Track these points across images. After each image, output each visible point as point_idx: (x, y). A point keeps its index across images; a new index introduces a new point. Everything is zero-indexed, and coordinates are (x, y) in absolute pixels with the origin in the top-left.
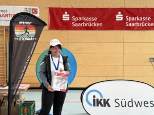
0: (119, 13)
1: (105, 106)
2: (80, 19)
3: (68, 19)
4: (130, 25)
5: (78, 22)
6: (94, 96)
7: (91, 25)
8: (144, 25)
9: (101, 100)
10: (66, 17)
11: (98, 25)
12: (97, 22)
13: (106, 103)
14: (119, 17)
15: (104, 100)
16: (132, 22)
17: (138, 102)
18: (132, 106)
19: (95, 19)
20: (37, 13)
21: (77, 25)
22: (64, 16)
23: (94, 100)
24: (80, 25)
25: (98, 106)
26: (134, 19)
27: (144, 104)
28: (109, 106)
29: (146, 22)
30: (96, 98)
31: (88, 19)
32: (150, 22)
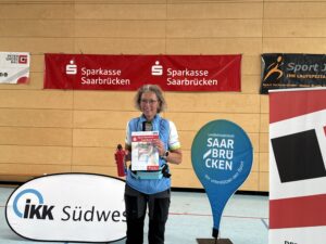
0: (157, 63)
1: (44, 218)
2: (94, 72)
3: (75, 72)
4: (174, 83)
5: (91, 77)
6: (29, 201)
7: (110, 82)
8: (197, 83)
9: (40, 207)
10: (71, 69)
11: (122, 82)
12: (120, 78)
13: (48, 213)
14: (157, 70)
15: (45, 207)
16: (177, 78)
17: (104, 213)
18: (92, 219)
19: (119, 72)
20: (26, 62)
21: (88, 82)
22: (68, 67)
23: (27, 207)
24: (94, 82)
25: (32, 217)
26: (180, 73)
27: (113, 216)
28: (51, 218)
29: (200, 78)
30: (31, 204)
31: (106, 73)
32: (207, 78)
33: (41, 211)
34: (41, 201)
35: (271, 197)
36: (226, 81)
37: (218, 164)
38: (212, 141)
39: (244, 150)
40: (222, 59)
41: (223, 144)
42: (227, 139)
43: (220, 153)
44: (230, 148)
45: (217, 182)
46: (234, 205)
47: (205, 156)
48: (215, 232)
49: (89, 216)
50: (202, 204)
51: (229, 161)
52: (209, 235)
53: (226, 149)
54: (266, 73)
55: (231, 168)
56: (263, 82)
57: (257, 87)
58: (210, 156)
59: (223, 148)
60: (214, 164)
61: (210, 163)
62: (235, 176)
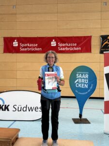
0: (54, 40)
2: (25, 45)
3: (17, 45)
4: (61, 49)
5: (24, 47)
7: (33, 49)
8: (72, 49)
9: (3, 105)
10: (15, 44)
11: (38, 49)
12: (37, 47)
14: (53, 44)
15: (6, 105)
16: (62, 47)
17: (31, 108)
18: (26, 111)
19: (36, 45)
21: (23, 50)
22: (14, 43)
24: (25, 49)
26: (64, 45)
27: (35, 109)
28: (8, 110)
29: (73, 47)
31: (31, 45)
32: (76, 47)
33: (4, 107)
34: (4, 103)
35: (105, 100)
36: (84, 48)
37: (81, 85)
38: (79, 75)
39: (93, 79)
40: (83, 38)
41: (84, 77)
42: (85, 74)
43: (82, 80)
44: (87, 79)
45: (81, 94)
46: (89, 104)
47: (76, 82)
48: (81, 116)
49: (25, 109)
50: (75, 103)
51: (86, 84)
52: (78, 117)
53: (85, 79)
54: (102, 44)
55: (87, 87)
56: (101, 48)
57: (98, 51)
58: (78, 82)
59: (83, 78)
60: (80, 85)
61: (78, 85)
62: (89, 91)
